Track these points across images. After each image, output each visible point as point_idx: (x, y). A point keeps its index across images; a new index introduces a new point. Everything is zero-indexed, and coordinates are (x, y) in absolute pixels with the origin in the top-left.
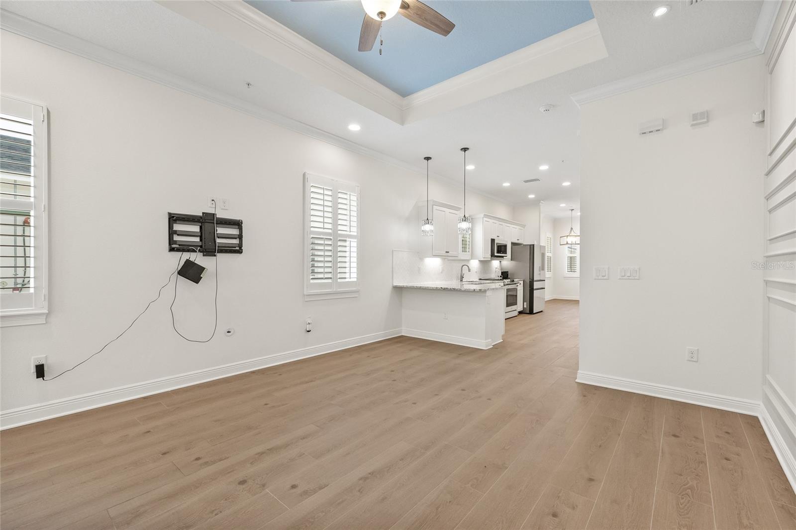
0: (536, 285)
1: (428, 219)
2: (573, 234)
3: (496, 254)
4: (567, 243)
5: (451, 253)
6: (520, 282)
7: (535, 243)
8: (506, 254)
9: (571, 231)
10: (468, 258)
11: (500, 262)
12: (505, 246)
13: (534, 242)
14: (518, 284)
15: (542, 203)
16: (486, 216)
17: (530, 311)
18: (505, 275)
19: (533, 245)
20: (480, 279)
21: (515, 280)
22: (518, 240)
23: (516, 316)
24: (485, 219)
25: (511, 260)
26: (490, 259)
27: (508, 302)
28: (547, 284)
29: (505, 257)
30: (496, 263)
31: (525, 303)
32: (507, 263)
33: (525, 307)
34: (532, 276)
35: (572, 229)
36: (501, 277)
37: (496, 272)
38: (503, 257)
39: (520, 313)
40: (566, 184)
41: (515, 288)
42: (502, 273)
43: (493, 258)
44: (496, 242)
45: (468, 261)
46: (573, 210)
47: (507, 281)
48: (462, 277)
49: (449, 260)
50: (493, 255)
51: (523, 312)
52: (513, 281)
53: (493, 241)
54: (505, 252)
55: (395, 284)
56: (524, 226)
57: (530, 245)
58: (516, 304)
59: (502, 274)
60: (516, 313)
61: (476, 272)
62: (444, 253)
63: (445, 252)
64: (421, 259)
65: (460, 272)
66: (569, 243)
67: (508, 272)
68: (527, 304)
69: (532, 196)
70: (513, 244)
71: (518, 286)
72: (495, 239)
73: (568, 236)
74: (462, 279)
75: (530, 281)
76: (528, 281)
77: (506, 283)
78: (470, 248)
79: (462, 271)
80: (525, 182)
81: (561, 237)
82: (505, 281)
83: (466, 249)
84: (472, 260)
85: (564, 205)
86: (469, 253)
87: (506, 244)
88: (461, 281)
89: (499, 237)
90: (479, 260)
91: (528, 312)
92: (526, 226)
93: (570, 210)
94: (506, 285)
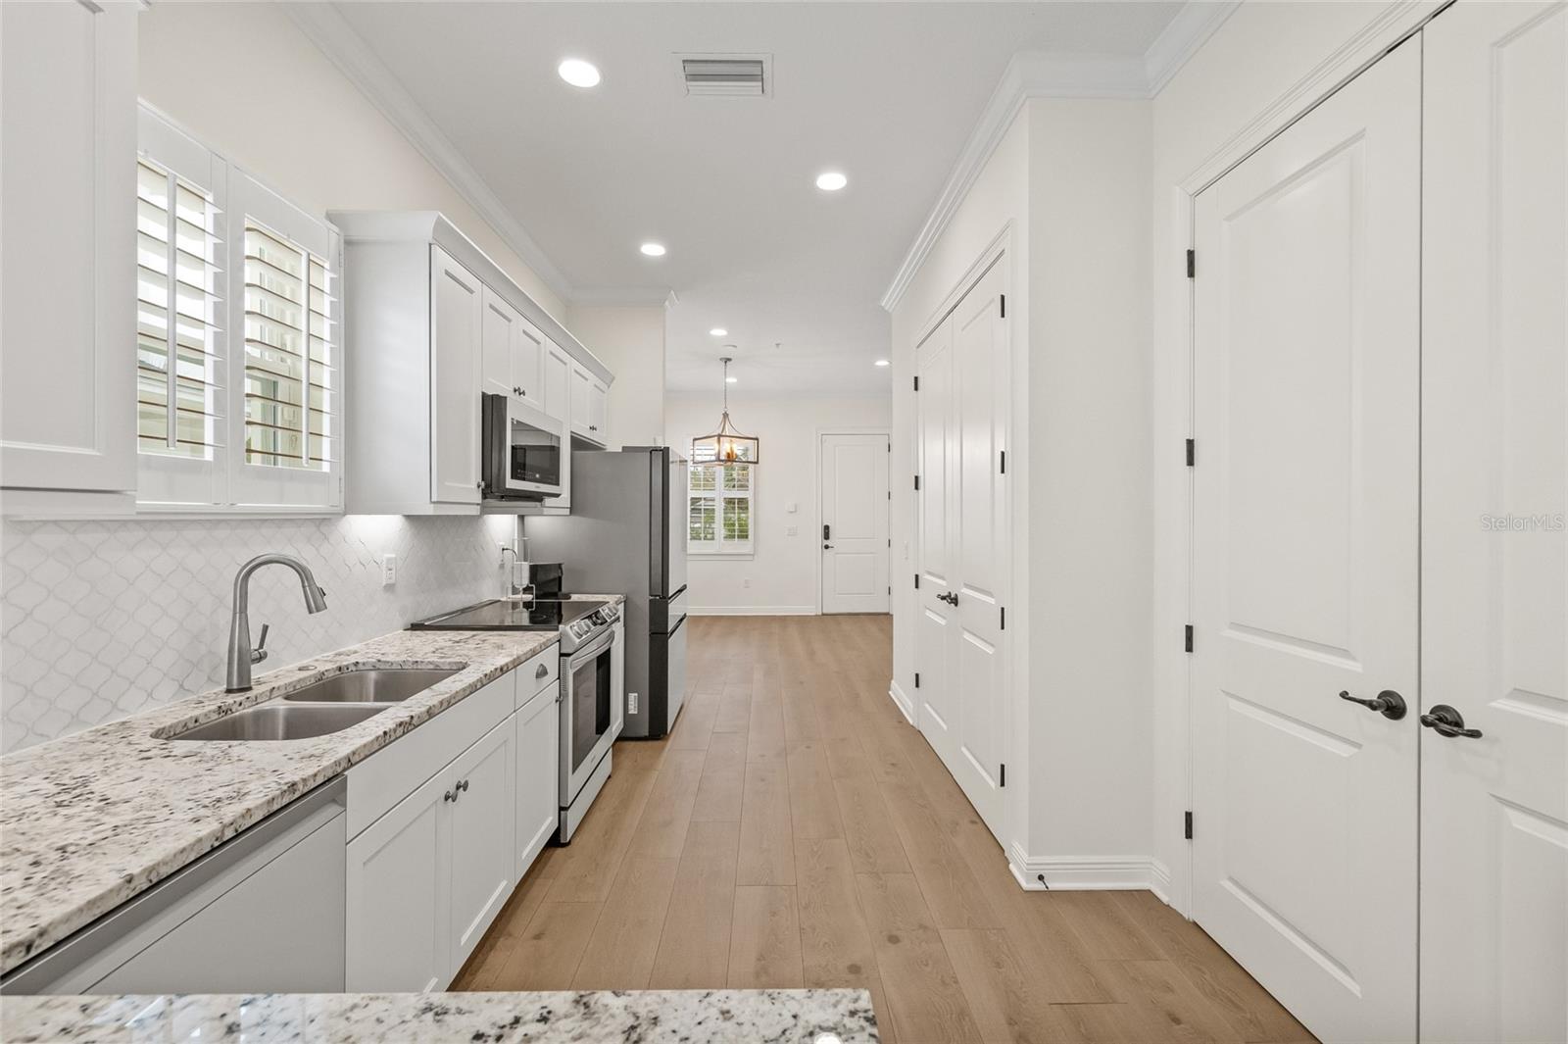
3: (511, 484)
6: (617, 609)
7: (673, 443)
8: (552, 483)
9: (725, 421)
10: (319, 506)
11: (522, 518)
12: (554, 451)
13: (667, 437)
14: (613, 626)
15: (673, 303)
16: (446, 238)
19: (665, 450)
21: (604, 611)
23: (610, 776)
24: (443, 260)
25: (573, 510)
26: (475, 511)
27: (579, 734)
29: (548, 501)
30: (501, 526)
31: (633, 696)
32: (553, 524)
33: (633, 710)
34: (658, 579)
35: (726, 415)
36: (527, 590)
37: (502, 566)
38: (537, 497)
41: (606, 652)
42: (533, 570)
43: (487, 501)
44: (512, 413)
45: (322, 522)
46: (729, 360)
47: (574, 631)
48: (246, 659)
50: (489, 489)
51: (626, 733)
52: (598, 619)
53: (493, 407)
54: (550, 475)
56: (609, 380)
57: (653, 450)
59: (532, 580)
60: (606, 767)
61: (390, 588)
67: (558, 565)
68: (640, 697)
69: (653, 250)
70: (577, 444)
71: (613, 635)
72: (506, 398)
73: (719, 436)
74: (244, 674)
75: (650, 601)
76: (643, 601)
77: (578, 641)
78: (326, 430)
79: (243, 609)
80: (692, 69)
81: (695, 440)
82: (568, 628)
83: (294, 442)
84: (350, 517)
85: (719, 332)
86: (326, 467)
87: (558, 438)
88: (229, 691)
89: (520, 394)
90: (408, 517)
91: (647, 734)
92: (613, 377)
93: (724, 360)
94: (569, 655)
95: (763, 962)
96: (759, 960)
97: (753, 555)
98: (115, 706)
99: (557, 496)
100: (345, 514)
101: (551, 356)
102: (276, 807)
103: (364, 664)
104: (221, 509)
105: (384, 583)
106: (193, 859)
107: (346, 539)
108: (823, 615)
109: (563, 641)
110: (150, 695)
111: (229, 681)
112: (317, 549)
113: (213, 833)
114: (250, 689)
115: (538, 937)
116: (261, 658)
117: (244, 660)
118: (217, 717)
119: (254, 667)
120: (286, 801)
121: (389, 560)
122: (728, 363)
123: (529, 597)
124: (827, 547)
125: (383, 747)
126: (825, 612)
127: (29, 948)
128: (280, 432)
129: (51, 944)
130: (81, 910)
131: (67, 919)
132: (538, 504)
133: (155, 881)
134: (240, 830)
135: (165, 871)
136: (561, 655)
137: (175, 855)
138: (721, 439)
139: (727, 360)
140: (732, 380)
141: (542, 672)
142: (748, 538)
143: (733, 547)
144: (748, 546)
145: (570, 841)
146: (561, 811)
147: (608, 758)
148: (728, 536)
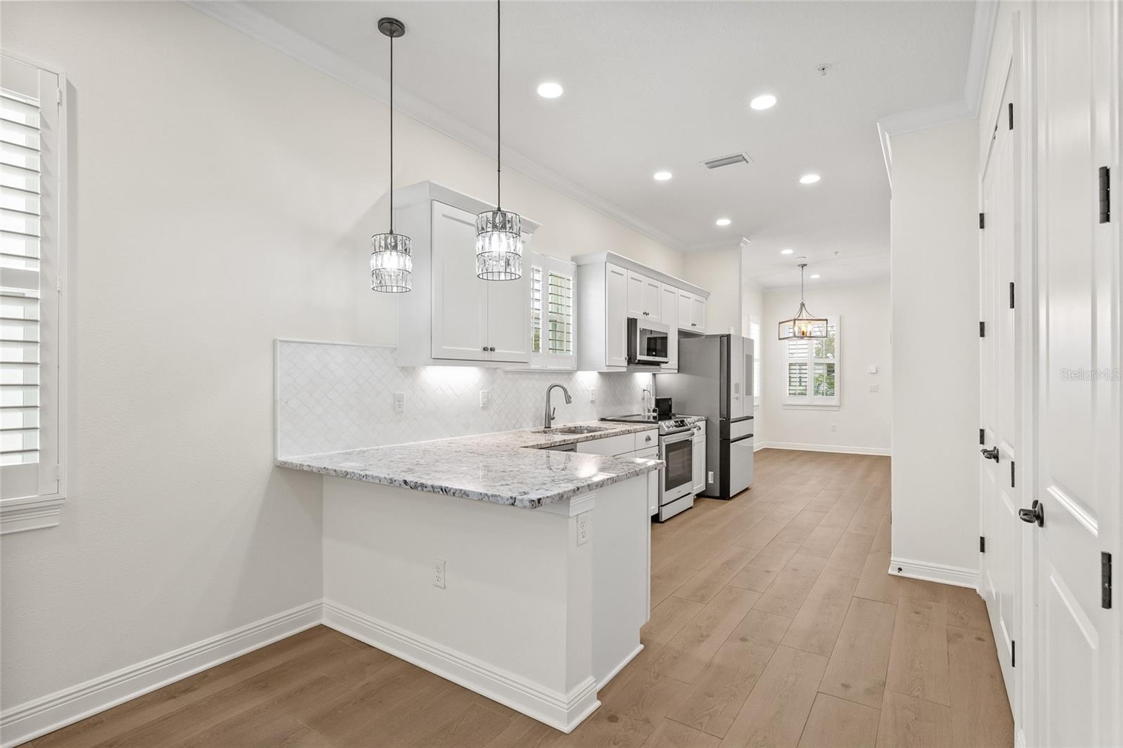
0: (735, 430)
1: (391, 233)
2: (804, 315)
3: (639, 357)
4: (794, 336)
5: (500, 353)
6: (698, 424)
7: (732, 332)
8: (666, 357)
9: (801, 308)
10: (569, 368)
11: (654, 375)
12: (664, 339)
13: (729, 329)
14: (695, 430)
15: (746, 243)
16: (612, 258)
17: (722, 491)
18: (664, 409)
19: (729, 336)
20: (603, 420)
21: (687, 421)
22: (693, 325)
23: (691, 508)
24: (611, 267)
25: (679, 370)
26: (624, 370)
27: (670, 475)
28: (756, 426)
29: (663, 366)
30: (643, 379)
31: (711, 473)
32: (669, 378)
33: (711, 481)
35: (803, 305)
36: (654, 411)
37: (643, 399)
38: (658, 364)
39: (700, 496)
40: (810, 179)
41: (687, 440)
42: (659, 402)
43: (632, 366)
44: (640, 326)
45: (569, 374)
46: (805, 265)
47: (666, 425)
48: (549, 418)
49: (506, 372)
50: (631, 359)
51: (707, 495)
52: (682, 423)
53: (632, 323)
54: (664, 352)
55: (283, 457)
56: (706, 295)
57: (722, 336)
58: (691, 479)
59: (657, 406)
60: (689, 501)
61: (593, 402)
62: (477, 352)
63: (480, 349)
64: (409, 371)
65: (544, 405)
67: (670, 399)
68: (714, 475)
69: (723, 222)
70: (683, 334)
71: (693, 434)
72: (636, 320)
73: (795, 320)
74: (549, 423)
75: (720, 421)
76: (716, 421)
77: (666, 429)
78: (571, 340)
79: (549, 401)
80: (710, 165)
81: (780, 323)
82: (663, 424)
83: (561, 345)
84: (579, 372)
85: (787, 252)
86: (571, 353)
87: (667, 334)
88: (545, 428)
89: (646, 315)
90: (599, 373)
91: (718, 495)
92: (709, 294)
93: (799, 266)
94: (663, 435)
97: (839, 406)
99: (667, 363)
100: (577, 370)
101: (665, 291)
104: (544, 368)
105: (591, 400)
107: (579, 380)
109: (661, 429)
111: (545, 425)
112: (569, 383)
114: (550, 427)
116: (553, 418)
119: (552, 422)
122: (804, 267)
123: (655, 414)
128: (557, 342)
132: (658, 367)
136: (660, 435)
138: (796, 321)
139: (803, 266)
140: (815, 276)
141: (648, 439)
142: (832, 394)
143: (821, 399)
144: (833, 401)
145: (663, 522)
146: (660, 506)
147: (691, 498)
148: (817, 392)
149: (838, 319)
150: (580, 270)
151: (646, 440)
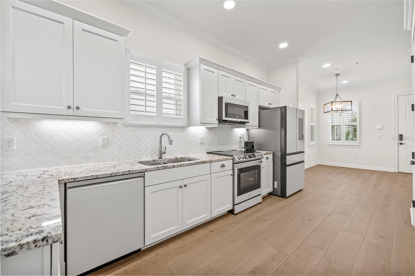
0: (290, 160)
2: (338, 100)
3: (224, 118)
4: (332, 110)
5: (88, 111)
6: (266, 155)
8: (249, 119)
9: (336, 97)
14: (264, 159)
15: (301, 60)
16: (202, 61)
17: (282, 193)
18: (250, 146)
19: (286, 107)
20: (209, 153)
22: (269, 103)
23: (260, 203)
24: (203, 67)
25: (260, 127)
26: (217, 126)
27: (242, 186)
28: (307, 157)
29: (247, 124)
31: (276, 183)
33: (276, 187)
35: (337, 95)
36: (244, 148)
37: (240, 142)
39: (268, 195)
41: (256, 166)
44: (224, 101)
45: (183, 128)
46: (339, 74)
50: (220, 120)
51: (274, 193)
52: (252, 156)
53: (220, 99)
54: (246, 117)
56: (279, 89)
57: (282, 108)
58: (260, 187)
59: (245, 146)
61: (202, 143)
62: (63, 109)
63: (64, 107)
66: (334, 109)
67: (254, 142)
68: (278, 183)
69: (283, 45)
70: (262, 108)
71: (262, 162)
72: (223, 97)
73: (332, 102)
74: (161, 156)
75: (281, 154)
76: (279, 154)
79: (161, 143)
81: (325, 105)
84: (191, 127)
85: (327, 65)
86: (183, 117)
87: (248, 107)
89: (234, 96)
91: (280, 195)
92: (281, 89)
93: (335, 75)
94: (235, 163)
95: (256, 270)
96: (255, 269)
97: (359, 146)
98: (140, 157)
99: (248, 122)
100: (188, 126)
101: (249, 85)
102: (125, 174)
103: (186, 158)
104: (159, 124)
105: (200, 142)
106: (105, 177)
107: (189, 132)
108: (399, 172)
109: (234, 160)
110: (146, 156)
111: (159, 157)
112: (182, 134)
113: (110, 174)
114: (162, 158)
115: (211, 231)
116: (165, 153)
117: (161, 153)
118: (153, 162)
119: (163, 155)
120: (128, 173)
121: (201, 137)
123: (244, 150)
124: (401, 144)
125: (157, 170)
126: (400, 171)
127: (74, 180)
129: (78, 180)
130: (83, 177)
131: (81, 178)
133: (97, 178)
134: (116, 175)
135: (99, 177)
136: (233, 163)
137: (101, 175)
138: (333, 103)
139: (337, 75)
140: (345, 82)
141: (223, 166)
142: (356, 140)
143: (349, 142)
144: (356, 143)
145: (236, 214)
146: (234, 205)
147: (260, 197)
148: (347, 139)
149: (358, 103)
150: (188, 70)
151: (221, 167)
